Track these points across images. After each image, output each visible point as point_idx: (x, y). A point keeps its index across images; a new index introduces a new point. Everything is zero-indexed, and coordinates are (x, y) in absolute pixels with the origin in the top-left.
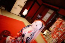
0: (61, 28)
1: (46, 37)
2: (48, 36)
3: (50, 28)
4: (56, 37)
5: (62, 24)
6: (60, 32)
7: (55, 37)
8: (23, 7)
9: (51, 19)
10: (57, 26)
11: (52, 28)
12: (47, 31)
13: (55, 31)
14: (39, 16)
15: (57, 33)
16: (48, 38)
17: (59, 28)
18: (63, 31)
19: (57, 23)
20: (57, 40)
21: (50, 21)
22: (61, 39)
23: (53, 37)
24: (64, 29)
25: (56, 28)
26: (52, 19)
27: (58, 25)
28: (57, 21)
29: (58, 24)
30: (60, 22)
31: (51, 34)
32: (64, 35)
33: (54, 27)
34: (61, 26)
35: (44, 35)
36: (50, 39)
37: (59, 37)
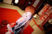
0: (47, 13)
4: (43, 19)
5: (49, 9)
6: (46, 15)
7: (42, 19)
10: (44, 11)
11: (40, 13)
12: (36, 15)
13: (43, 15)
14: (30, 3)
15: (44, 16)
17: (46, 12)
18: (49, 14)
20: (43, 21)
21: (39, 7)
22: (47, 21)
23: (41, 19)
24: (49, 13)
25: (43, 13)
26: (41, 5)
27: (45, 10)
28: (45, 7)
29: (45, 9)
30: (47, 8)
32: (49, 18)
33: (42, 12)
34: (47, 11)
35: (34, 18)
36: (39, 21)
37: (45, 19)
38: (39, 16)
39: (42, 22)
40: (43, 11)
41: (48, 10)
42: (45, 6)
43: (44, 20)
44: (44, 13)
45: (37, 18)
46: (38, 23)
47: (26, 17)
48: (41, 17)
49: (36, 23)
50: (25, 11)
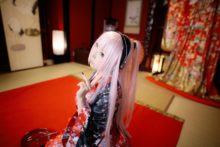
0: (194, 23)
1: (164, 77)
2: (169, 69)
3: (163, 43)
4: (195, 58)
5: (191, 7)
7: (190, 61)
8: (38, 28)
9: (149, 14)
10: (179, 24)
11: (168, 41)
12: (156, 57)
13: (182, 42)
15: (192, 44)
16: (172, 77)
17: (188, 24)
18: (206, 25)
19: (172, 13)
20: (201, 64)
22: (214, 55)
23: (186, 62)
24: (204, 18)
25: (180, 32)
26: (152, 12)
27: (181, 20)
28: (171, 9)
29: (180, 15)
30: (182, 7)
31: (173, 59)
32: (215, 38)
33: (174, 33)
34: (191, 17)
36: (180, 75)
38: (171, 56)
39: (196, 71)
40: (174, 29)
41: (193, 11)
42: (171, 3)
43: (200, 59)
44: (185, 33)
45: (165, 68)
46: (181, 86)
47: (103, 55)
49: (173, 89)
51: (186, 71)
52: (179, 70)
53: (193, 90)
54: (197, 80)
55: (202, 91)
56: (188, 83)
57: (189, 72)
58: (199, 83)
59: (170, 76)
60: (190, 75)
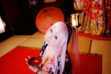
2: (83, 23)
3: (75, 6)
4: (98, 12)
7: (95, 14)
11: (78, 4)
12: (73, 16)
15: (94, 3)
16: (87, 28)
22: (109, 8)
23: (94, 16)
31: (84, 15)
36: (92, 25)
37: (101, 7)
38: (83, 14)
39: (101, 21)
43: (101, 12)
45: (81, 22)
46: (94, 32)
48: (89, 11)
49: (89, 35)
50: (41, 32)
51: (94, 22)
52: (90, 22)
53: (102, 33)
54: (103, 26)
55: (107, 32)
56: (97, 29)
57: (97, 22)
58: (104, 27)
59: (85, 27)
60: (97, 24)
